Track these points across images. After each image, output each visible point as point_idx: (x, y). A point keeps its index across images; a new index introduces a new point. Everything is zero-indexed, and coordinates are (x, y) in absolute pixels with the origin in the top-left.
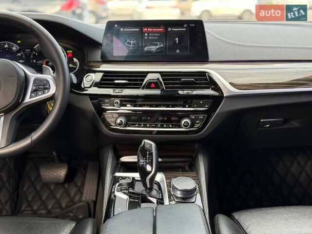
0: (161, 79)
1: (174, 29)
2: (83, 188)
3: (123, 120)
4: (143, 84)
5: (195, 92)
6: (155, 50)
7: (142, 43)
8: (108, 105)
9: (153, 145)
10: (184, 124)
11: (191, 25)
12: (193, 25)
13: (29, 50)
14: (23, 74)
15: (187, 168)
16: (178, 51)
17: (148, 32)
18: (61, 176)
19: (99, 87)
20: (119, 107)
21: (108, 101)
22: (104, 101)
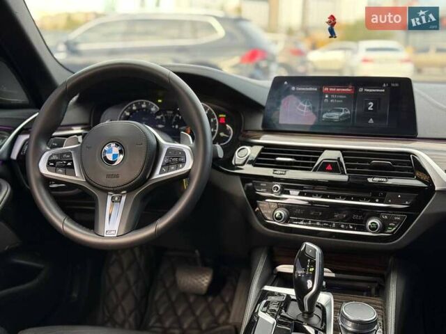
0: (342, 160)
1: (367, 90)
2: (232, 305)
3: (282, 213)
4: (316, 165)
5: (391, 181)
6: (338, 117)
7: (320, 107)
8: (265, 190)
9: (318, 250)
10: (370, 226)
11: (393, 85)
12: (397, 85)
13: (171, 112)
14: (155, 142)
15: (373, 291)
16: (371, 121)
17: (330, 93)
18: (203, 285)
19: (255, 166)
20: (279, 195)
21: (265, 185)
22: (259, 185)
